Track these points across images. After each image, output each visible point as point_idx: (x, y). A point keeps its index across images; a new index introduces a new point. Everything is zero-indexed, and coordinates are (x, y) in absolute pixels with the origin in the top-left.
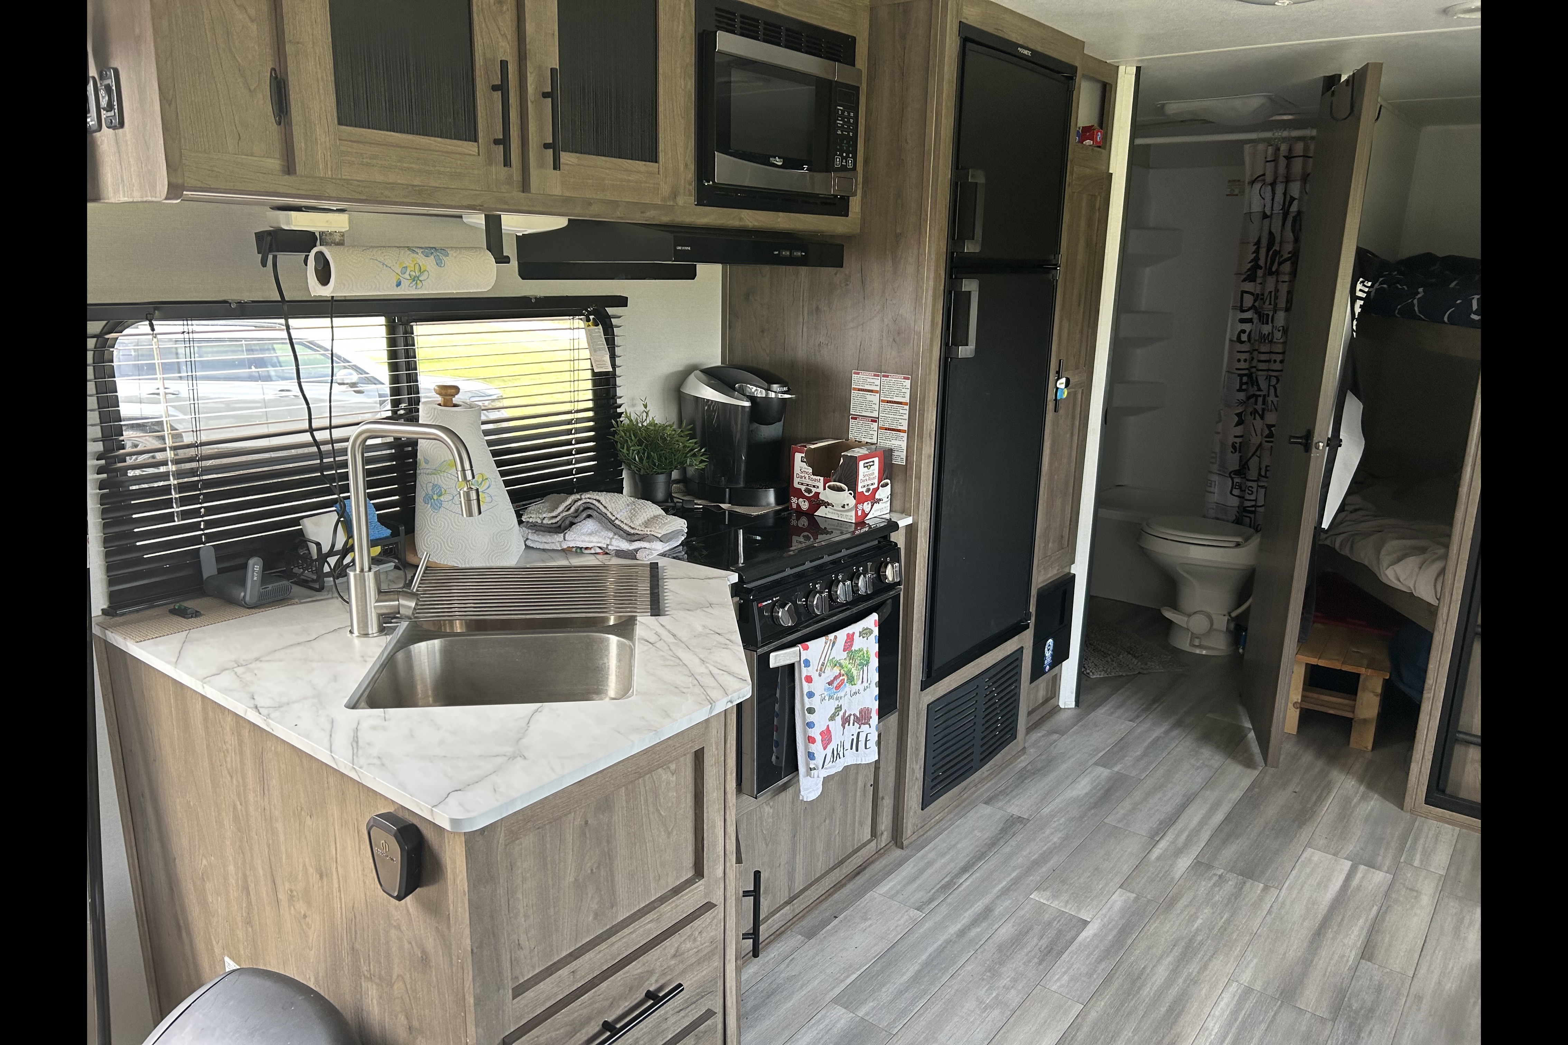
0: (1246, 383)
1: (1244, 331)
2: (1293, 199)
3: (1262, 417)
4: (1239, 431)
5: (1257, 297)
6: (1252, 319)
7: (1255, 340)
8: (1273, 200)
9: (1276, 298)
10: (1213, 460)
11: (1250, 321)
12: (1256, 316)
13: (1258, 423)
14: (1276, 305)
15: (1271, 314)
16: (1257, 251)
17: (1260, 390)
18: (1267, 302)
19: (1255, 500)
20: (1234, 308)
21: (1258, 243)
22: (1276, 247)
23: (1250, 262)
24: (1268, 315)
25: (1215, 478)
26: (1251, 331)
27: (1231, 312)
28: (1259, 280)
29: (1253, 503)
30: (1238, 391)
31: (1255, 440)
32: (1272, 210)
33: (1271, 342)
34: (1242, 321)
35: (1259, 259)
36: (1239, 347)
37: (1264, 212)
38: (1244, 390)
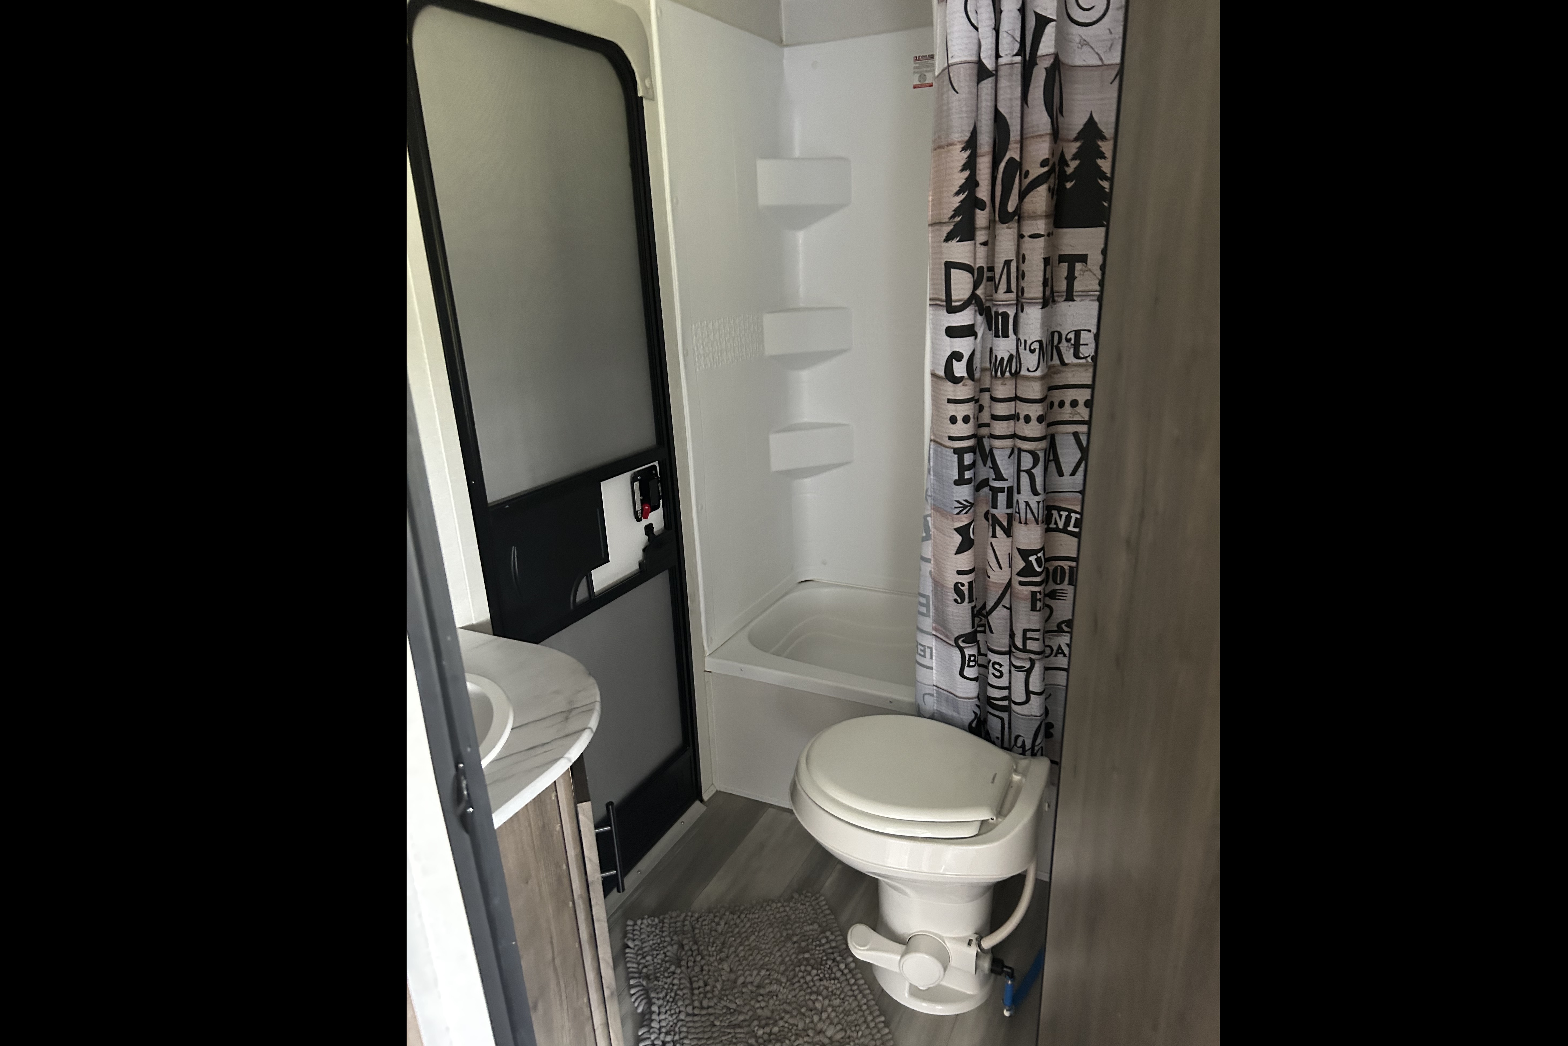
0: (973, 465)
1: (957, 356)
2: (1042, 22)
3: (1008, 532)
4: (965, 561)
5: (979, 275)
6: (972, 326)
7: (983, 370)
8: (997, 29)
9: (1021, 275)
10: (924, 610)
11: (968, 331)
12: (980, 319)
13: (1001, 543)
14: (1021, 291)
15: (1011, 312)
16: (970, 165)
17: (999, 477)
18: (1003, 287)
19: (1008, 688)
20: (935, 303)
21: (971, 144)
22: (1013, 153)
23: (957, 194)
24: (1005, 316)
25: (930, 642)
26: (973, 352)
27: (929, 311)
28: (981, 236)
29: (1005, 693)
30: (957, 483)
31: (998, 577)
32: (998, 56)
33: (1016, 375)
34: (952, 332)
35: (977, 184)
36: (951, 390)
37: (980, 63)
38: (969, 481)
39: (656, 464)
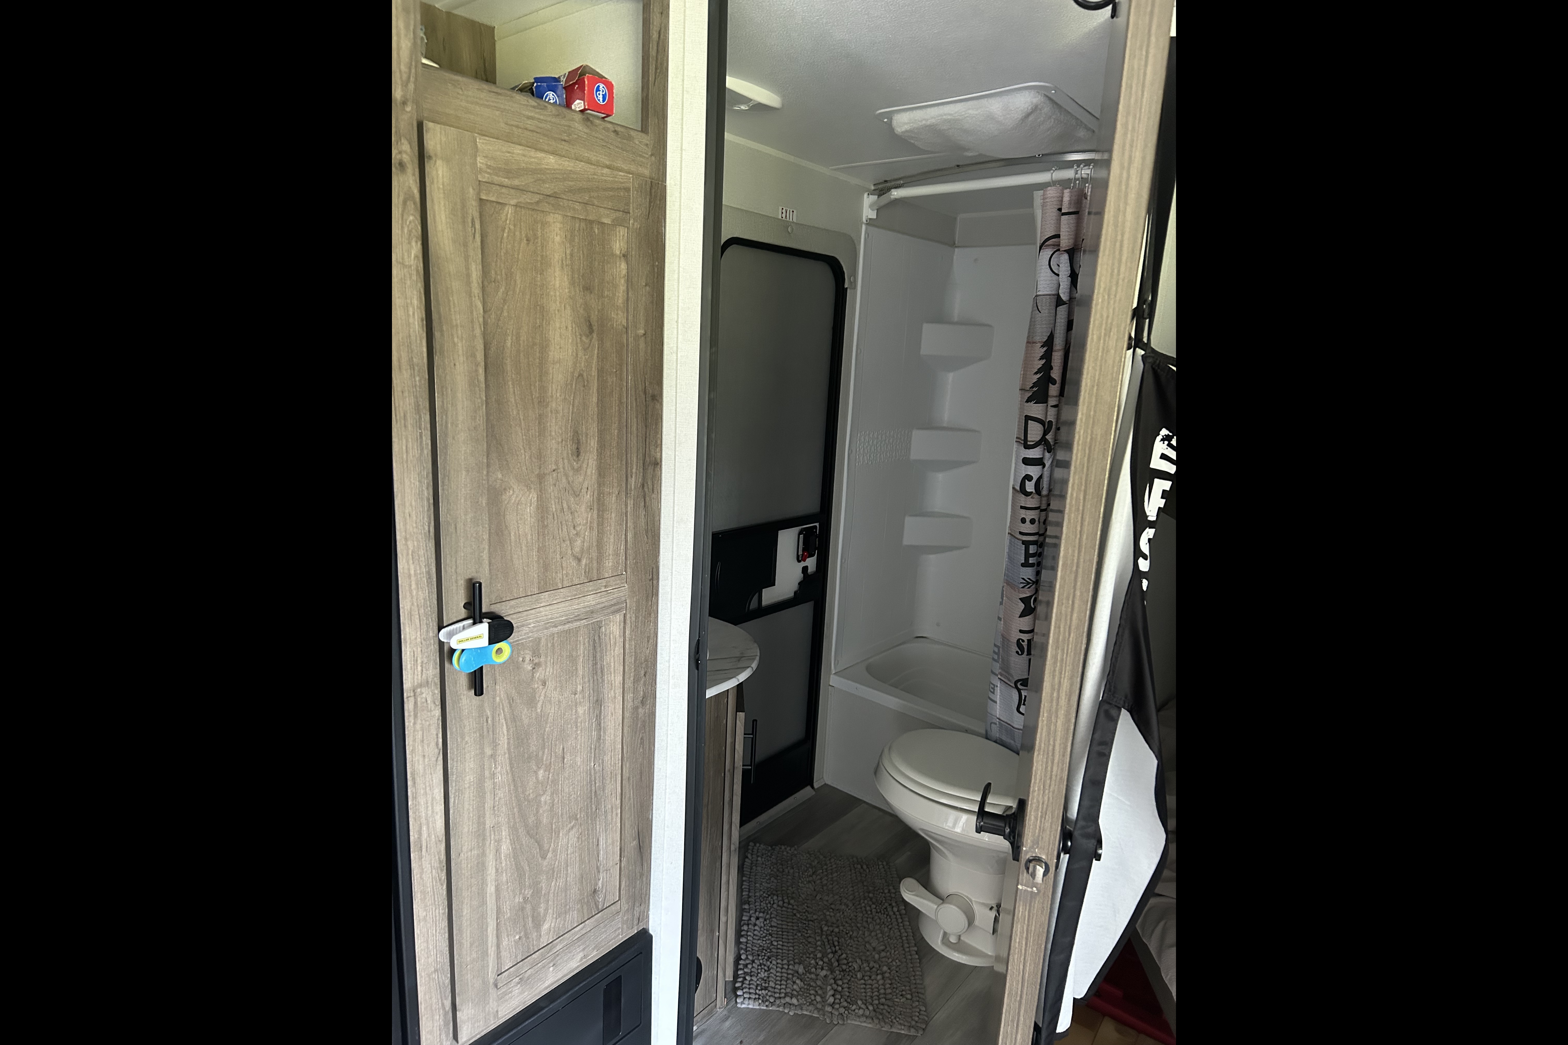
0: (1036, 554)
1: (1028, 478)
4: (1025, 623)
5: (1047, 426)
6: (1042, 459)
7: (1047, 491)
8: (1071, 276)
11: (1039, 462)
12: (1047, 454)
16: (1047, 356)
20: (1017, 441)
21: (1048, 343)
23: (1036, 373)
26: (1041, 477)
27: (1015, 445)
28: (1052, 401)
30: (1023, 565)
34: (1027, 461)
35: (1051, 368)
36: (1024, 501)
37: (1058, 295)
38: (1032, 565)
39: (817, 524)
